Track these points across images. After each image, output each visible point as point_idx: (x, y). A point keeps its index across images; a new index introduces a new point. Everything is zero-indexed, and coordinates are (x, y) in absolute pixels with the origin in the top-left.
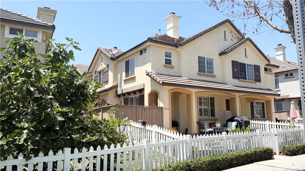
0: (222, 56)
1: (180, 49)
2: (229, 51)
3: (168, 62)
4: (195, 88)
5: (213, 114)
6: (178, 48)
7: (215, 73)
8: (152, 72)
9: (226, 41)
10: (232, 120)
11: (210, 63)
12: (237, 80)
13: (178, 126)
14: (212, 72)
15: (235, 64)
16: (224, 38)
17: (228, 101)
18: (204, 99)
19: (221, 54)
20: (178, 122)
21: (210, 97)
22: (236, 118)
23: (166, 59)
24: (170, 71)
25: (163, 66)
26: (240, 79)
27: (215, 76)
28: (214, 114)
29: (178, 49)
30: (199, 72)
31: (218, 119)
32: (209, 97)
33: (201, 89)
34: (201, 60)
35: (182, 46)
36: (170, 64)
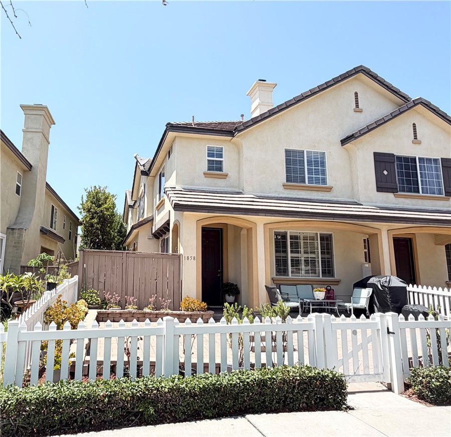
0: (348, 146)
1: (238, 138)
2: (362, 133)
3: (215, 167)
5: (328, 268)
12: (391, 195)
14: (324, 181)
21: (320, 234)
22: (371, 281)
23: (209, 160)
25: (203, 176)
27: (330, 189)
28: (333, 271)
29: (235, 139)
31: (340, 280)
32: (317, 233)
34: (293, 160)
35: (240, 131)
36: (220, 169)
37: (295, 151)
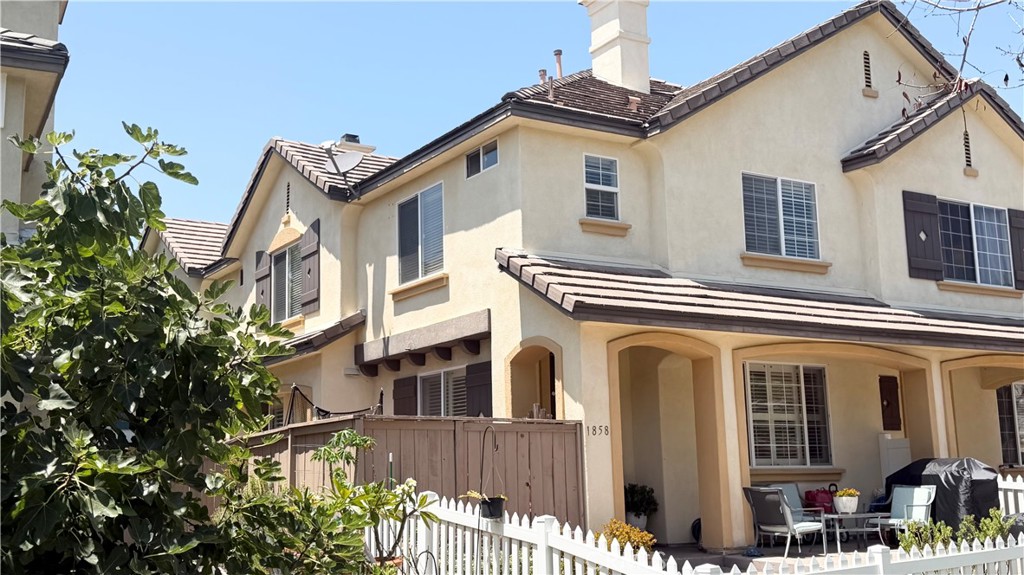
0: (857, 173)
1: (654, 143)
2: (890, 148)
3: (601, 205)
4: (734, 328)
5: (820, 450)
6: (645, 137)
7: (825, 254)
8: (524, 257)
9: (871, 101)
10: (912, 476)
11: (802, 205)
12: (931, 285)
13: (656, 510)
14: (813, 250)
15: (917, 207)
16: (864, 84)
17: (888, 386)
18: (776, 377)
19: (849, 163)
20: (652, 491)
21: (804, 369)
22: (930, 469)
23: (588, 191)
24: (612, 250)
25: (578, 228)
26: (946, 281)
27: (823, 269)
28: (828, 449)
29: (645, 143)
30: (749, 248)
31: (844, 471)
32: (797, 367)
33: (761, 330)
34: (757, 194)
35: (664, 128)
36: (611, 212)
37: (759, 180)
